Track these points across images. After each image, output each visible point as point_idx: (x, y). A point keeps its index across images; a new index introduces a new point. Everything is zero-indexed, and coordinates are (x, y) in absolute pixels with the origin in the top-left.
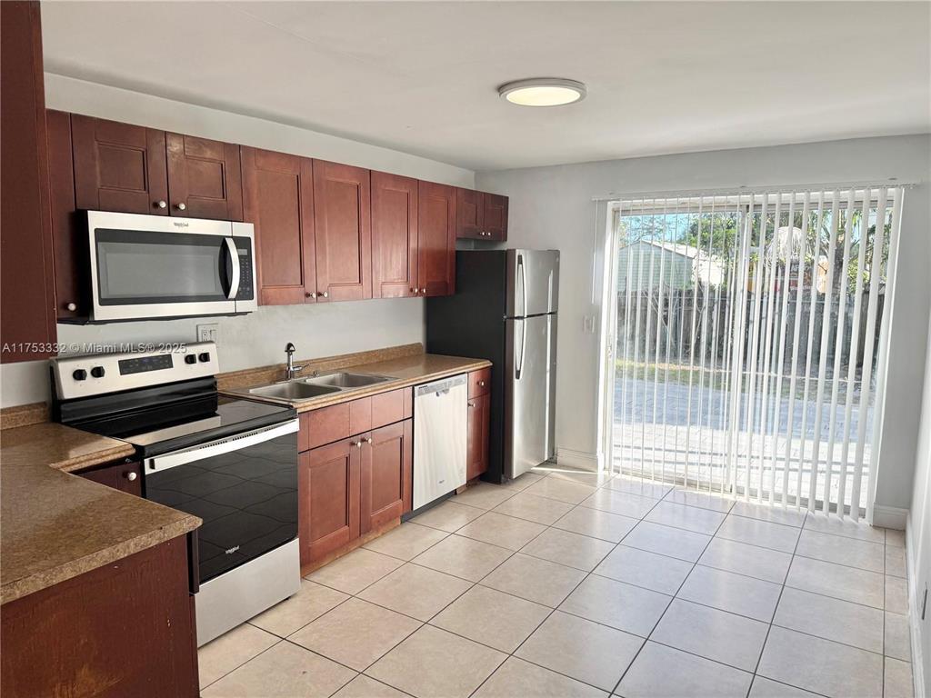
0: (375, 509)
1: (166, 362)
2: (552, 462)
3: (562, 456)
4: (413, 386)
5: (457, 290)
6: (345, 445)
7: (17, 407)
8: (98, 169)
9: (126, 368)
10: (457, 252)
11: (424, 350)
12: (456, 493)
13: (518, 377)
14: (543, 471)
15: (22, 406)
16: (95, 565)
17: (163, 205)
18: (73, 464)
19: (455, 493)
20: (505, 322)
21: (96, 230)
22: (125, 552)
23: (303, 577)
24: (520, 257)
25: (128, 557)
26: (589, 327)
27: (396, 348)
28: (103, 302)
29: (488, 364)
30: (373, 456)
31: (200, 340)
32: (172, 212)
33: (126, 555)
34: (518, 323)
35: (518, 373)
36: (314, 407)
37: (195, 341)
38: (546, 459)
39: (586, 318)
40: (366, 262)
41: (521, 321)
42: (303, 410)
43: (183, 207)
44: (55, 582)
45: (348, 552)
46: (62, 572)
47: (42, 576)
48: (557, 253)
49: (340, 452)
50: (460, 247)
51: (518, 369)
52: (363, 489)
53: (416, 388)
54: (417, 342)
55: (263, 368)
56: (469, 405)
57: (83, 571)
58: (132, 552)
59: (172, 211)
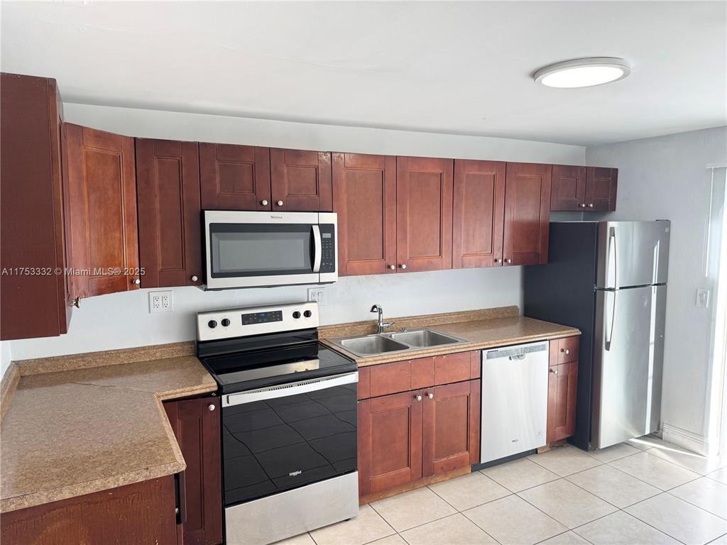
0: (438, 457)
1: (277, 317)
2: (656, 436)
3: (668, 432)
4: (481, 350)
5: (550, 260)
6: (407, 397)
7: (174, 344)
8: (218, 180)
9: (247, 320)
10: (550, 223)
11: (520, 312)
12: (537, 453)
13: (608, 349)
14: (642, 445)
15: (178, 343)
16: (89, 491)
17: (265, 203)
18: (171, 394)
19: (535, 451)
20: (595, 293)
21: (211, 224)
22: (115, 484)
23: (361, 504)
24: (612, 229)
25: (117, 488)
26: (703, 302)
27: (489, 310)
28: (214, 276)
29: (577, 332)
30: (436, 410)
31: (310, 300)
32: (274, 209)
33: (116, 486)
34: (609, 296)
35: (608, 345)
36: (374, 363)
37: (306, 300)
38: (647, 432)
39: (699, 292)
40: (446, 237)
41: (612, 293)
42: (363, 365)
43: (281, 203)
44: (55, 499)
45: (414, 489)
46: (62, 493)
47: (46, 494)
48: (667, 223)
49: (401, 403)
50: (555, 218)
51: (608, 340)
52: (426, 436)
53: (485, 353)
54: (513, 305)
55: (360, 322)
56: (551, 371)
57: (78, 495)
58: (121, 485)
59: (273, 207)
